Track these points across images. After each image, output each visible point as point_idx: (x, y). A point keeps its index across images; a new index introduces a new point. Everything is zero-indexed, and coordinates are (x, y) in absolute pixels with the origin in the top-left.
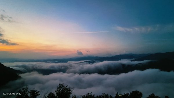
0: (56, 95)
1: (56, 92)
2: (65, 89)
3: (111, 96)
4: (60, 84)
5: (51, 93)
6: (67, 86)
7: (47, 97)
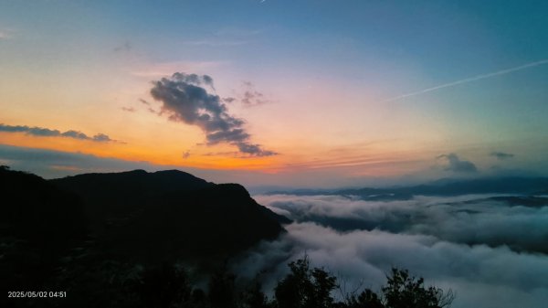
2: (416, 289)
4: (394, 270)
5: (368, 291)
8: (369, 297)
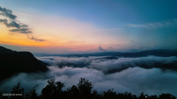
0: (78, 88)
1: (78, 86)
2: (86, 83)
3: (134, 95)
4: (81, 79)
5: (74, 86)
6: (88, 81)
7: (70, 89)
8: (74, 87)
